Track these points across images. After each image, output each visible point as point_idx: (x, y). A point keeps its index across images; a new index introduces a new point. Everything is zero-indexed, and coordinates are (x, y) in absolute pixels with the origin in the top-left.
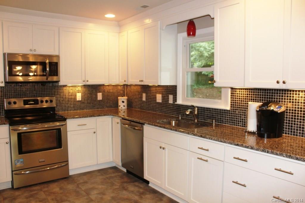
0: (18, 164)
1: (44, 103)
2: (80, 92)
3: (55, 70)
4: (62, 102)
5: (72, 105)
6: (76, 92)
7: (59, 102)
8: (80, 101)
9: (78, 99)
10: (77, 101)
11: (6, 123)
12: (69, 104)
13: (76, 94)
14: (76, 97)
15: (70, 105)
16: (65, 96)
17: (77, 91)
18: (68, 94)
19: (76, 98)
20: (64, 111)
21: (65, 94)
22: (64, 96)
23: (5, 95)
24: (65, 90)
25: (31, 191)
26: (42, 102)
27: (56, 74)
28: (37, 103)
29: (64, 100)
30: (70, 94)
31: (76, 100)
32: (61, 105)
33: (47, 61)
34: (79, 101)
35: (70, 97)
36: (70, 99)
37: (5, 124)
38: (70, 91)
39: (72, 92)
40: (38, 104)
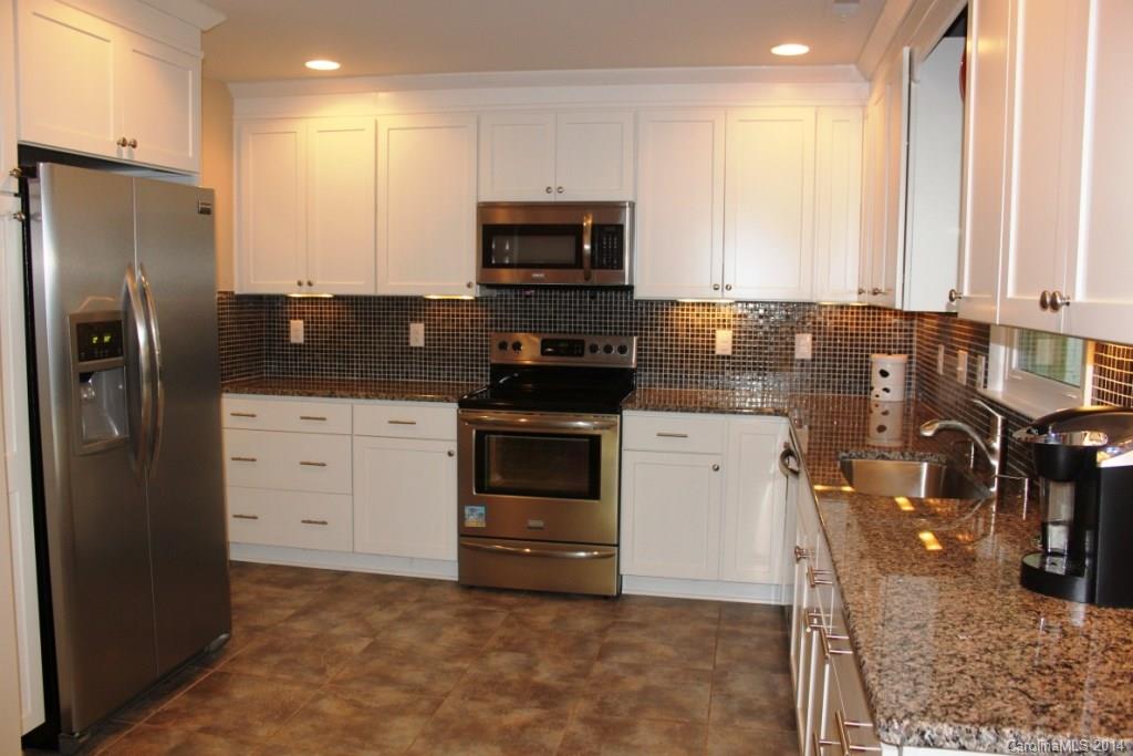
0: (471, 517)
1: (600, 352)
2: (729, 326)
3: (612, 249)
4: (666, 356)
5: (697, 367)
6: (713, 326)
7: (656, 355)
8: (728, 357)
9: (718, 351)
10: (718, 357)
11: (450, 397)
12: (689, 364)
13: (714, 331)
14: (713, 342)
15: (692, 367)
16: (677, 335)
17: (719, 320)
18: (688, 331)
19: (713, 347)
20: (671, 387)
21: (677, 330)
22: (672, 335)
23: (501, 321)
24: (677, 315)
25: (488, 602)
26: (594, 349)
27: (615, 262)
28: (580, 351)
29: (671, 351)
30: (693, 331)
31: (713, 352)
32: (661, 366)
33: (588, 223)
34: (723, 357)
35: (692, 341)
36: (692, 346)
37: (448, 401)
38: (693, 320)
39: (700, 323)
40: (582, 355)
